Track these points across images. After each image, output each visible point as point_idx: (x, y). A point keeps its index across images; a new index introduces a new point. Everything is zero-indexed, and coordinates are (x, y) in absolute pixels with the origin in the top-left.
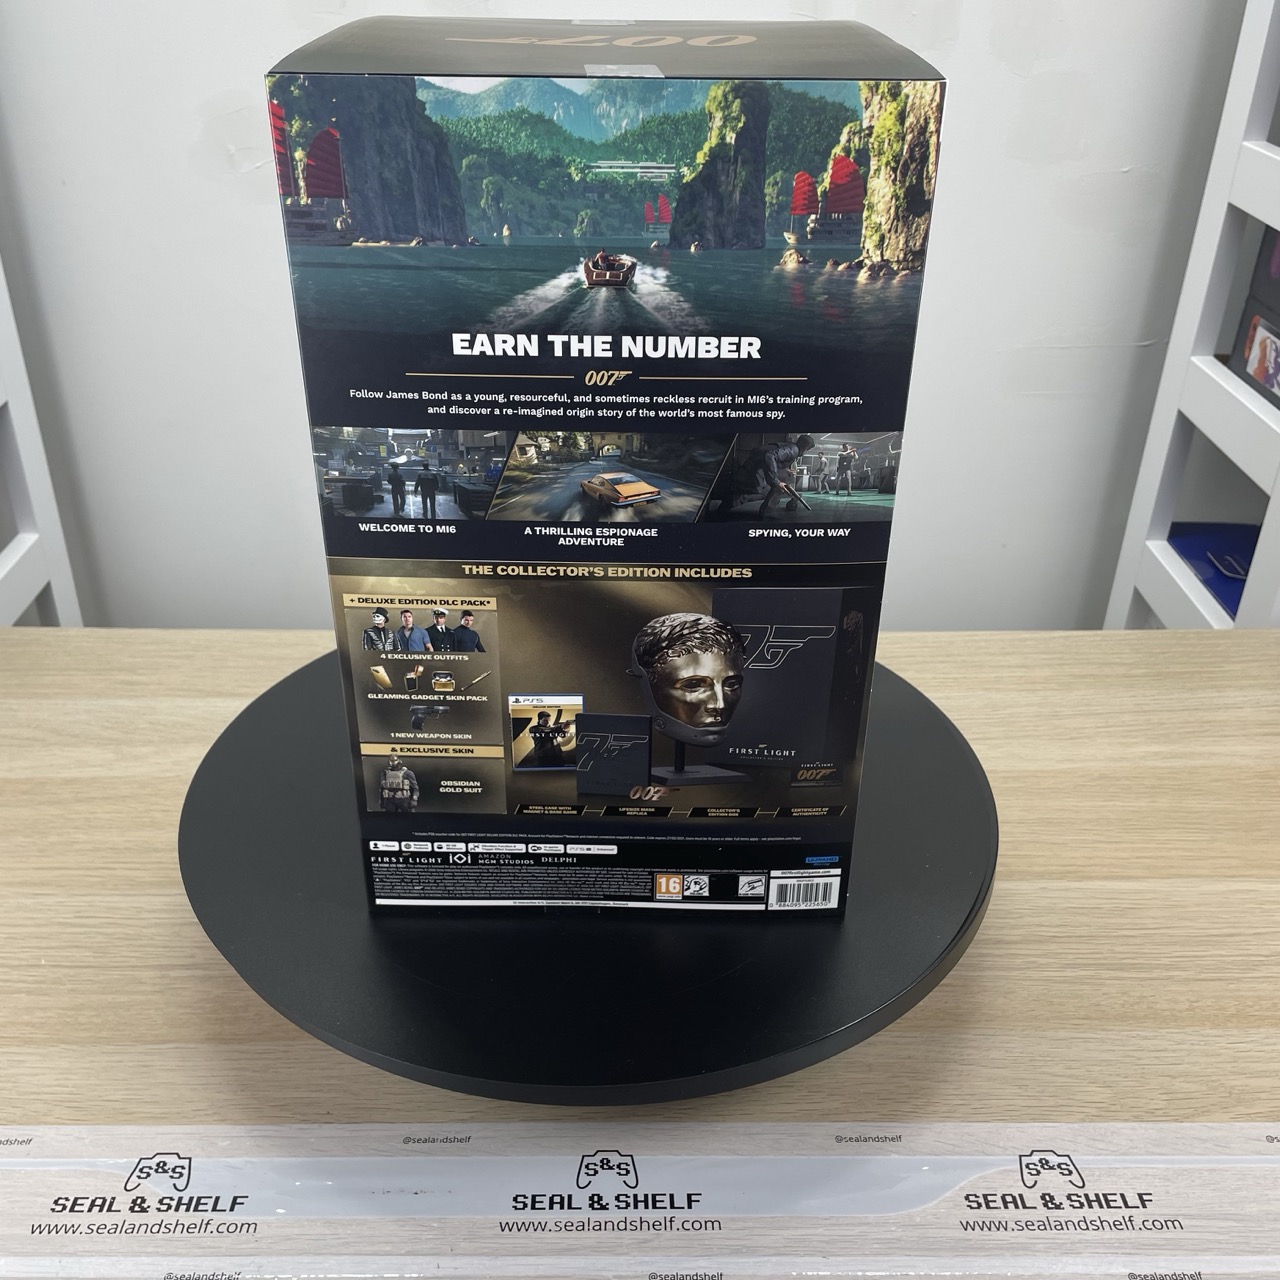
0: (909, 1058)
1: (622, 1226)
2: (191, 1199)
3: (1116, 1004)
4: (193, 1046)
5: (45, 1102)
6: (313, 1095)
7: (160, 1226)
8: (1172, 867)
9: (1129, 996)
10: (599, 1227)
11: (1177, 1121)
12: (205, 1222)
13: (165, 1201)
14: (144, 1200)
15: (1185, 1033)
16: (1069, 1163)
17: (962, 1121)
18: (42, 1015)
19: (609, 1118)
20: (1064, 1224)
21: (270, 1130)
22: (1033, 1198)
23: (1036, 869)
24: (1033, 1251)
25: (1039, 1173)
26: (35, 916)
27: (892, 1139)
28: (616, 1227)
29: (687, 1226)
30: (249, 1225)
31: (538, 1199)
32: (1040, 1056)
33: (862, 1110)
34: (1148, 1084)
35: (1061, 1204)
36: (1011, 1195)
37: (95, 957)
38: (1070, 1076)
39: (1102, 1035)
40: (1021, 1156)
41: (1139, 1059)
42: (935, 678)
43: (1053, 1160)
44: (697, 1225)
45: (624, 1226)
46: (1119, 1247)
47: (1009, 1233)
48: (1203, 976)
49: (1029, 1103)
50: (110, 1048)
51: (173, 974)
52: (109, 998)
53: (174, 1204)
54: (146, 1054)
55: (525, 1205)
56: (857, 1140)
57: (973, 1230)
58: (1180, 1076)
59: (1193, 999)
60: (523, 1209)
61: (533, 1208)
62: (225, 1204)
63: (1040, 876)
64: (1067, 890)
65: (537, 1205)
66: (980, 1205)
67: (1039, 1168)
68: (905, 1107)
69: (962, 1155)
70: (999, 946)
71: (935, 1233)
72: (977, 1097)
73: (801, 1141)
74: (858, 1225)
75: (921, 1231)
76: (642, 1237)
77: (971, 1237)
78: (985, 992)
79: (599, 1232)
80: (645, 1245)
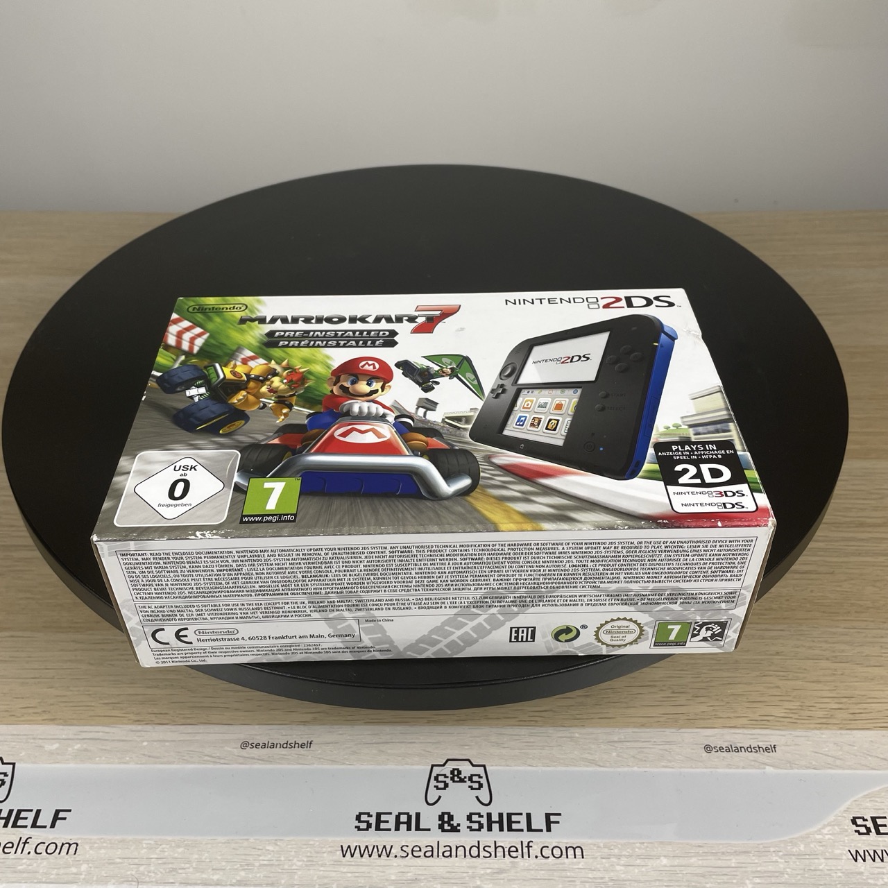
0: (777, 653)
2: (11, 811)
4: (28, 634)
6: (149, 691)
10: (450, 852)
12: (23, 840)
17: (841, 729)
19: (460, 722)
27: (767, 750)
28: (468, 853)
29: (547, 852)
30: (70, 845)
31: (383, 818)
33: (732, 715)
44: (557, 852)
45: (476, 851)
55: (369, 826)
56: (728, 750)
57: (864, 860)
60: (367, 829)
61: (378, 828)
62: (46, 819)
65: (383, 826)
66: (869, 830)
68: (777, 712)
69: (844, 768)
70: (862, 529)
71: (822, 864)
72: (853, 700)
73: (666, 750)
74: (736, 853)
75: (807, 861)
76: (496, 866)
77: (862, 869)
78: (852, 579)
79: (449, 859)
80: (500, 876)
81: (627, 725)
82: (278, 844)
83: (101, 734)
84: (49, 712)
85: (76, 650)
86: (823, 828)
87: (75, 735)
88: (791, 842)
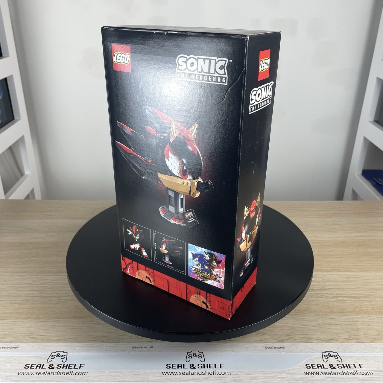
0: (287, 324)
2: (67, 365)
3: (349, 308)
4: (68, 319)
5: (23, 336)
6: (105, 334)
8: (364, 268)
9: (353, 306)
11: (370, 342)
12: (72, 372)
13: (59, 365)
14: (53, 365)
15: (371, 316)
16: (337, 355)
17: (304, 342)
18: (22, 310)
21: (92, 344)
22: (326, 365)
23: (324, 269)
24: (327, 381)
25: (328, 358)
26: (21, 281)
27: (283, 348)
29: (220, 373)
30: (85, 373)
31: (174, 365)
32: (327, 323)
33: (273, 339)
34: (360, 332)
35: (335, 367)
37: (39, 294)
38: (336, 329)
39: (345, 317)
40: (322, 353)
41: (357, 324)
42: (291, 214)
43: (332, 354)
44: (223, 373)
46: (353, 380)
47: (320, 376)
48: (376, 300)
49: (325, 337)
50: (43, 320)
51: (62, 298)
52: (43, 305)
53: (62, 366)
54: (54, 322)
55: (170, 367)
56: (272, 348)
57: (309, 375)
58: (370, 329)
59: (373, 307)
60: (169, 368)
61: (172, 368)
63: (325, 271)
64: (333, 275)
65: (174, 367)
66: (310, 368)
67: (328, 356)
68: (286, 338)
69: (304, 352)
70: (313, 291)
71: (297, 376)
72: (308, 335)
73: (254, 348)
74: (273, 373)
75: (292, 375)
76: (206, 377)
77: (308, 377)
78: (309, 304)
79: (193, 375)
80: (207, 379)
81: (243, 342)
84: (76, 339)
85: (82, 323)
86: (297, 367)
87: (84, 345)
88: (288, 370)
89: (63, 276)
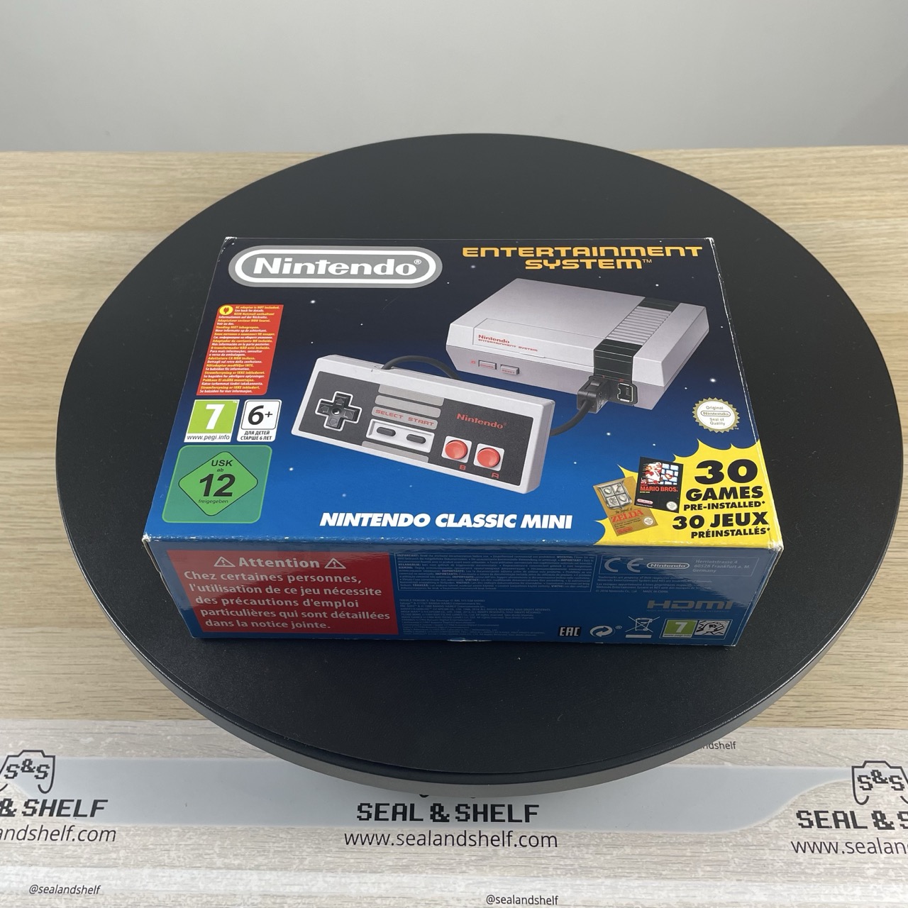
1: (461, 840)
2: (55, 802)
4: (57, 629)
7: (26, 831)
10: (440, 841)
12: (67, 828)
13: (32, 804)
14: (11, 803)
16: (902, 776)
17: (796, 726)
20: (894, 846)
21: (129, 725)
22: (864, 816)
24: (865, 878)
25: (871, 786)
27: (727, 746)
28: (455, 842)
29: (524, 841)
30: (109, 833)
31: (382, 808)
32: (876, 651)
35: (892, 823)
36: (843, 812)
40: (853, 767)
42: (784, 204)
43: (886, 772)
44: (534, 841)
45: (463, 841)
47: (840, 856)
49: (866, 706)
51: (40, 548)
53: (38, 807)
54: (14, 638)
55: (369, 816)
57: (804, 852)
60: (367, 819)
61: (377, 818)
62: (86, 809)
65: (382, 815)
66: (811, 824)
67: (871, 781)
69: (795, 765)
71: (767, 855)
72: (812, 698)
74: (691, 843)
75: (753, 852)
76: (480, 854)
77: (801, 860)
79: (439, 847)
80: (485, 863)
82: (290, 832)
83: (129, 728)
84: (81, 707)
85: (101, 646)
86: (770, 821)
87: (106, 729)
88: (740, 834)
89: (42, 458)
